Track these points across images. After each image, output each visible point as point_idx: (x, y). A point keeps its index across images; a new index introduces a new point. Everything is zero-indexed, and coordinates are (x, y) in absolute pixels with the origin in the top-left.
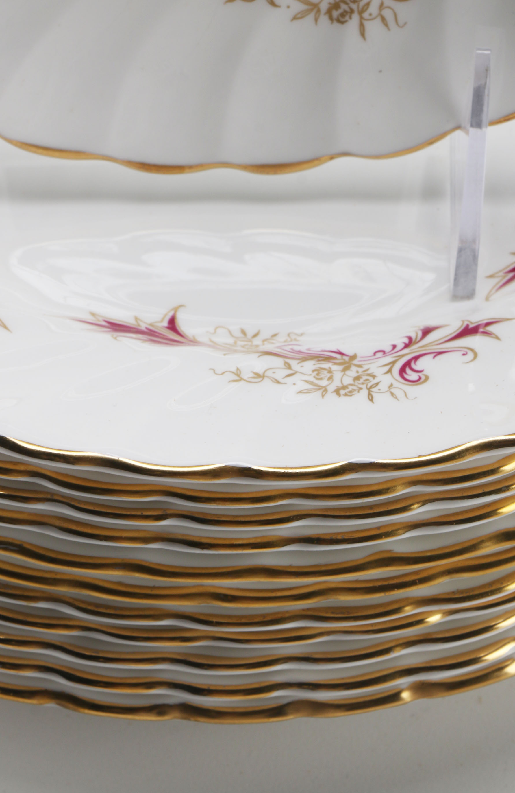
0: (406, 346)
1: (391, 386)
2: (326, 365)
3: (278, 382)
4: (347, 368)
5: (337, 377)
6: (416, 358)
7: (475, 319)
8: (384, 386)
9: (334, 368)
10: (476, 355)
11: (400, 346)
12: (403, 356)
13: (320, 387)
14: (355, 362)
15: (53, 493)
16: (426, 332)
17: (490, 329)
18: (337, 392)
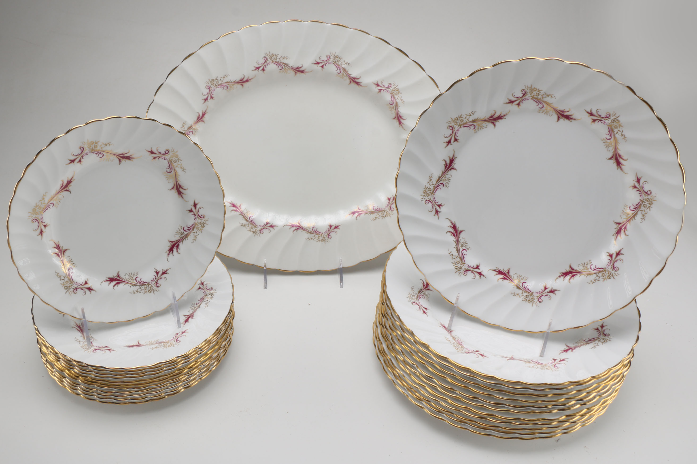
0: (175, 337)
1: (176, 344)
2: (165, 343)
3: (159, 348)
4: (168, 343)
5: (167, 344)
6: (178, 339)
7: (184, 330)
8: (175, 344)
9: (166, 343)
10: (186, 336)
11: (174, 337)
12: (176, 339)
13: (166, 347)
14: (169, 342)
15: (129, 373)
16: (177, 334)
17: (186, 331)
18: (168, 347)
